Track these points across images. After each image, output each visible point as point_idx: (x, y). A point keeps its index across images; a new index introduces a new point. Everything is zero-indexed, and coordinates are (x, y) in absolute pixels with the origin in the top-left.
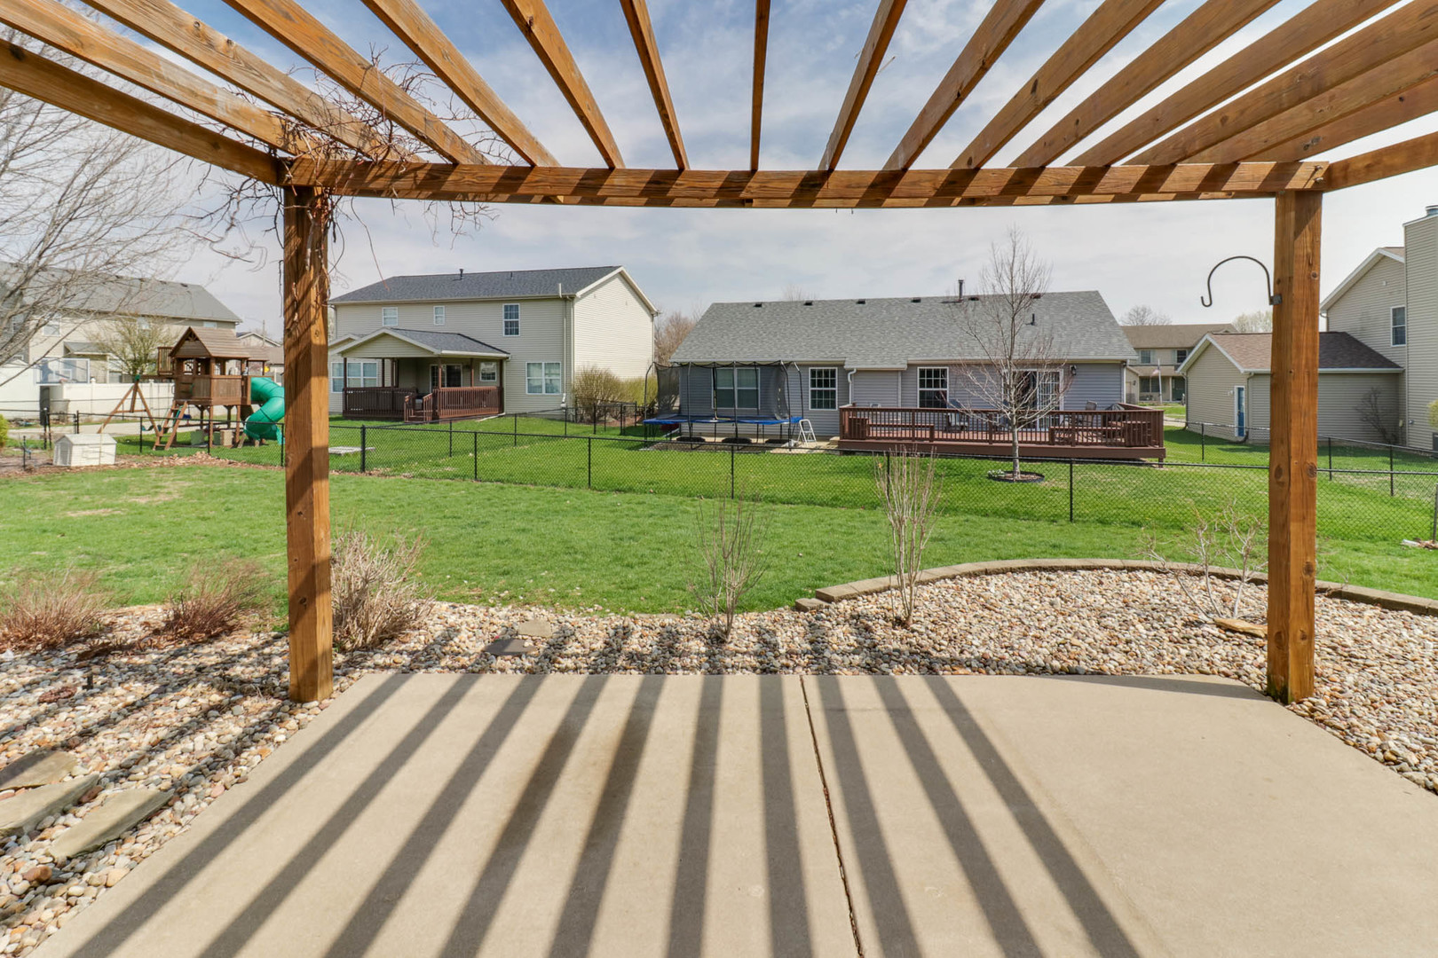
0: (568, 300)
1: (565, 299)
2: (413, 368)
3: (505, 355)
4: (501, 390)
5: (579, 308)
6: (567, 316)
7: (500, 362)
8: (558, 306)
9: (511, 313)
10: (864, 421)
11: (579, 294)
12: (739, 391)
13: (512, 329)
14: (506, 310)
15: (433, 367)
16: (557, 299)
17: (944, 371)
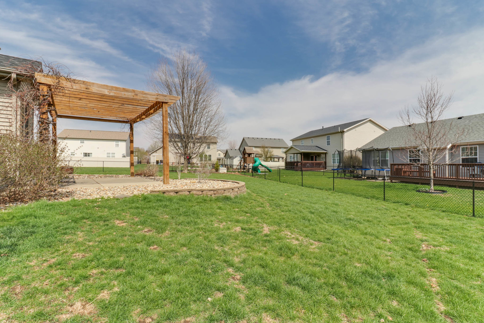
0: (342, 132)
1: (341, 132)
2: (307, 156)
3: (326, 152)
4: (325, 162)
5: (346, 135)
6: (342, 137)
7: (326, 154)
8: (340, 134)
9: (328, 139)
10: (401, 169)
11: (345, 130)
12: (381, 160)
13: (328, 143)
14: (327, 138)
15: (311, 156)
16: (338, 132)
17: (476, 149)
